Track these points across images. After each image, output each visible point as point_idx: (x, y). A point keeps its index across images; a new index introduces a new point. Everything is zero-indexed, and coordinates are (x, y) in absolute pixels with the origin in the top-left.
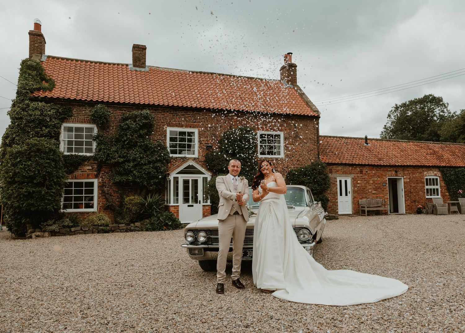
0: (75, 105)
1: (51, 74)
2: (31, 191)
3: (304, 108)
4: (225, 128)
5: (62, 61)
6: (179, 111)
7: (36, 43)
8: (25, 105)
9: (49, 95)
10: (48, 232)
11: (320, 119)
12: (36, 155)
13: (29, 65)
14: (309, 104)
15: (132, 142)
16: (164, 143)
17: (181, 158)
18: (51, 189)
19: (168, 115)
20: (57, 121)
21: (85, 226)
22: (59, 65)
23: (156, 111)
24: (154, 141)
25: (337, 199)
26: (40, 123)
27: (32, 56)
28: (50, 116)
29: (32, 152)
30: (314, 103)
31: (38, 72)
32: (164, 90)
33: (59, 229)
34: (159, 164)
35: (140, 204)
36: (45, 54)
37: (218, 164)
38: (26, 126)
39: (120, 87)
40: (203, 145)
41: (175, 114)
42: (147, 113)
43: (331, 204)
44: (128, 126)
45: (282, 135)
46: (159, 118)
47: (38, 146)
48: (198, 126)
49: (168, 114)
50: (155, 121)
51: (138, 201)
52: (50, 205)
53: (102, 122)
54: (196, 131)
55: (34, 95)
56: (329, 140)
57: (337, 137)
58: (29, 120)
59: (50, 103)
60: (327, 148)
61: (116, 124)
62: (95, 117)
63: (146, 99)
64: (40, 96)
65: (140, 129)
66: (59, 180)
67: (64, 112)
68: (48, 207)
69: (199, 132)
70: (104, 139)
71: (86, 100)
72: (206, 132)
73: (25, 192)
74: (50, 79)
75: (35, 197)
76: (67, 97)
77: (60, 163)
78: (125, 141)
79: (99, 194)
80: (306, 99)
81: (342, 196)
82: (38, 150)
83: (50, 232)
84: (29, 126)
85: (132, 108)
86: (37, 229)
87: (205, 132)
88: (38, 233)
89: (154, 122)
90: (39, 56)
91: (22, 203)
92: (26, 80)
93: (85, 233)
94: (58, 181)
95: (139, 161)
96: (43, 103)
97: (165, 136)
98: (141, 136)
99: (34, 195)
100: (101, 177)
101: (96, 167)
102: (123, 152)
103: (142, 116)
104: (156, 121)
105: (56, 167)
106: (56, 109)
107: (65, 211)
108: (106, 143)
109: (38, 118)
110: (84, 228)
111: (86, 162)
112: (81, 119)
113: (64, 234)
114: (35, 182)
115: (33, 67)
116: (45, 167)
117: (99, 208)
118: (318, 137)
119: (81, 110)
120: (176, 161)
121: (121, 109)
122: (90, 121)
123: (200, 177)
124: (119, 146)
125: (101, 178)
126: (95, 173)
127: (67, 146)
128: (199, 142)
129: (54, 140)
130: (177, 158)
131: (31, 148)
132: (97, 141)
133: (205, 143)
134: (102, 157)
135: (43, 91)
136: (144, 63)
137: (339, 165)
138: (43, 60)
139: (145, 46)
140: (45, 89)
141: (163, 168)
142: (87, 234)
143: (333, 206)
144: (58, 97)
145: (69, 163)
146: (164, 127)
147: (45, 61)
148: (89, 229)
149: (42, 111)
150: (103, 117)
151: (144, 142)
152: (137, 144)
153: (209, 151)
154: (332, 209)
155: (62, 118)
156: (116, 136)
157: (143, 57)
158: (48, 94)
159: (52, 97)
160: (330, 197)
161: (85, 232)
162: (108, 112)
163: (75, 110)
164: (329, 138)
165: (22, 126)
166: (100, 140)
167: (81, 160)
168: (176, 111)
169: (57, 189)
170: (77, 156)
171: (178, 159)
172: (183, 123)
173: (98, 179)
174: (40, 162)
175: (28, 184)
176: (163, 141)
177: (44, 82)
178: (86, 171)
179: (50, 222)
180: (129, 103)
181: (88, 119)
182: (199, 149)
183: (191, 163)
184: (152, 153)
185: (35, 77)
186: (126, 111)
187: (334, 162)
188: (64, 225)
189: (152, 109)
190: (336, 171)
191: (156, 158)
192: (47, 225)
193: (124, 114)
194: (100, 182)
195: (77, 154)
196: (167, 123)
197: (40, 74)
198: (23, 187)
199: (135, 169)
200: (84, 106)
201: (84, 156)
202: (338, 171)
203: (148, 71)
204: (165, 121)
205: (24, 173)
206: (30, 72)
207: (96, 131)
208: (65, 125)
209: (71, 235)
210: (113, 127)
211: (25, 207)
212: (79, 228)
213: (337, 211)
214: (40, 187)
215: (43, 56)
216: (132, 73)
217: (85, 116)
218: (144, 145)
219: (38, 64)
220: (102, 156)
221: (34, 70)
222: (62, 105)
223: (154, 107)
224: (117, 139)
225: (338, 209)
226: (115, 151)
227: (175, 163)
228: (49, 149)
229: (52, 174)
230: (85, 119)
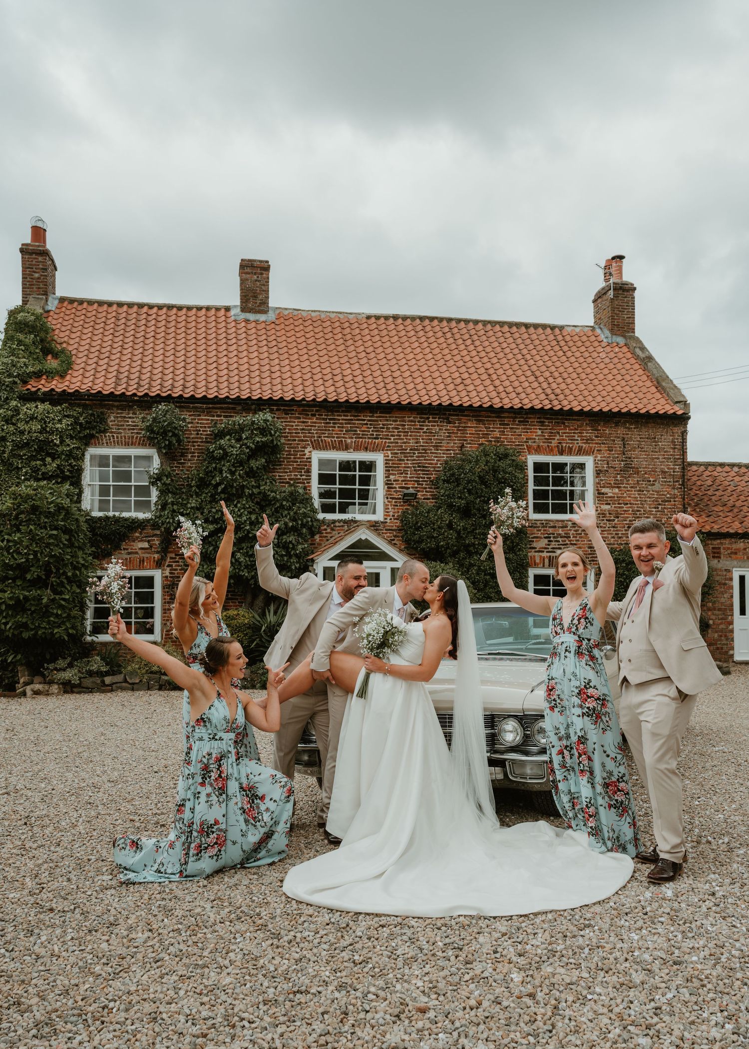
0: (113, 406)
1: (66, 339)
2: (21, 597)
3: (649, 396)
4: (448, 450)
5: (90, 308)
6: (338, 411)
7: (35, 272)
8: (11, 410)
9: (60, 386)
10: (57, 683)
11: (690, 422)
12: (30, 520)
13: (20, 322)
14: (664, 384)
15: (232, 487)
16: (305, 488)
17: (345, 522)
18: (61, 593)
19: (315, 423)
20: (75, 444)
21: (133, 673)
22: (83, 317)
23: (288, 414)
24: (283, 483)
25: (731, 623)
26: (40, 450)
27: (28, 301)
28: (61, 434)
29: (22, 513)
30: (675, 382)
31: (38, 335)
32: (307, 363)
33: (80, 678)
34: (292, 538)
35: (249, 628)
36: (54, 294)
37: (428, 537)
38: (14, 456)
39: (210, 361)
40: (396, 492)
41: (330, 419)
42: (266, 421)
43: (716, 635)
44: (224, 450)
45: (589, 462)
46: (295, 429)
47: (34, 500)
48: (384, 448)
49: (314, 420)
50: (285, 437)
51: (246, 621)
52: (59, 627)
53: (167, 443)
54: (379, 459)
55: (29, 387)
56: (717, 474)
57: (739, 466)
58: (20, 442)
59: (61, 404)
60: (709, 493)
61: (199, 446)
62: (152, 431)
63: (264, 388)
64: (39, 389)
65: (250, 457)
66: (78, 572)
67: (90, 423)
68: (56, 631)
69: (387, 462)
70: (172, 480)
71: (135, 395)
72: (403, 460)
73: (10, 599)
74: (63, 351)
75: (30, 610)
76: (97, 388)
77: (79, 536)
78: (218, 484)
79: (165, 603)
80: (655, 371)
81: (745, 614)
82: (34, 509)
83: (63, 684)
84: (20, 455)
85: (234, 408)
86: (36, 677)
87: (400, 460)
88: (37, 687)
89: (283, 440)
90: (41, 299)
91: (4, 621)
92: (13, 355)
93: (133, 690)
94: (74, 575)
95: (248, 530)
96: (47, 406)
97: (309, 471)
98: (251, 473)
99: (27, 605)
100: (168, 566)
101: (157, 543)
102: (214, 510)
103: (256, 426)
104: (287, 437)
105: (71, 545)
106: (73, 416)
107: (95, 639)
108: (176, 489)
109: (36, 439)
110: (131, 679)
111: (136, 532)
112: (125, 437)
113: (90, 690)
114: (29, 576)
115: (28, 326)
116: (48, 545)
117: (166, 635)
118: (683, 468)
119: (125, 417)
120: (332, 529)
121: (210, 412)
122: (144, 441)
123: (385, 568)
124: (205, 497)
125: (168, 569)
126: (156, 556)
127: (97, 498)
128: (387, 484)
129: (67, 487)
130: (334, 522)
131: (21, 505)
132: (158, 487)
133: (400, 488)
134: (169, 522)
135: (47, 377)
136: (265, 302)
137: (740, 538)
138: (50, 308)
139: (267, 262)
140: (50, 374)
141: (300, 547)
142: (138, 690)
143: (721, 640)
144: (77, 391)
145: (101, 535)
146: (306, 451)
147: (53, 309)
148: (141, 681)
149: (45, 422)
150: (169, 431)
151: (259, 487)
152: (243, 492)
153: (409, 505)
154: (718, 648)
155: (85, 436)
156: (198, 475)
157: (263, 288)
158: (58, 385)
159: (65, 390)
160: (713, 617)
161: (133, 687)
162: (180, 419)
163: (112, 418)
164: (719, 469)
165: (6, 455)
166: (164, 484)
167: (126, 528)
168: (332, 411)
169: (74, 592)
170: (117, 520)
171: (337, 524)
172: (349, 441)
173: (163, 570)
174: (38, 535)
175: (14, 581)
176: (304, 483)
177: (49, 357)
178: (137, 553)
179: (61, 663)
180: (227, 397)
181: (141, 437)
182: (386, 501)
183: (364, 534)
184: (277, 511)
185: (32, 348)
186: (220, 416)
187: (725, 530)
188: (91, 671)
189: (277, 410)
190: (732, 553)
191: (286, 524)
192: (56, 669)
193: (216, 423)
194: (166, 577)
195: (117, 514)
196: (312, 442)
197: (42, 341)
198: (6, 589)
199: (240, 549)
200: (130, 408)
201: (133, 520)
202: (736, 553)
203: (274, 319)
204: (308, 437)
205: (6, 557)
206: (21, 336)
207: (156, 462)
208: (92, 451)
209: (103, 692)
210: (194, 453)
211: (12, 631)
212: (119, 678)
213: (731, 652)
214: (40, 588)
215: (50, 299)
216: (239, 326)
217: (134, 429)
218: (259, 493)
219: (38, 318)
220: (168, 520)
221: (30, 333)
222: (85, 407)
223: (283, 405)
224: (201, 479)
225: (733, 649)
226: (198, 509)
227: (330, 533)
228: (57, 505)
229: (63, 560)
230: (133, 437)
